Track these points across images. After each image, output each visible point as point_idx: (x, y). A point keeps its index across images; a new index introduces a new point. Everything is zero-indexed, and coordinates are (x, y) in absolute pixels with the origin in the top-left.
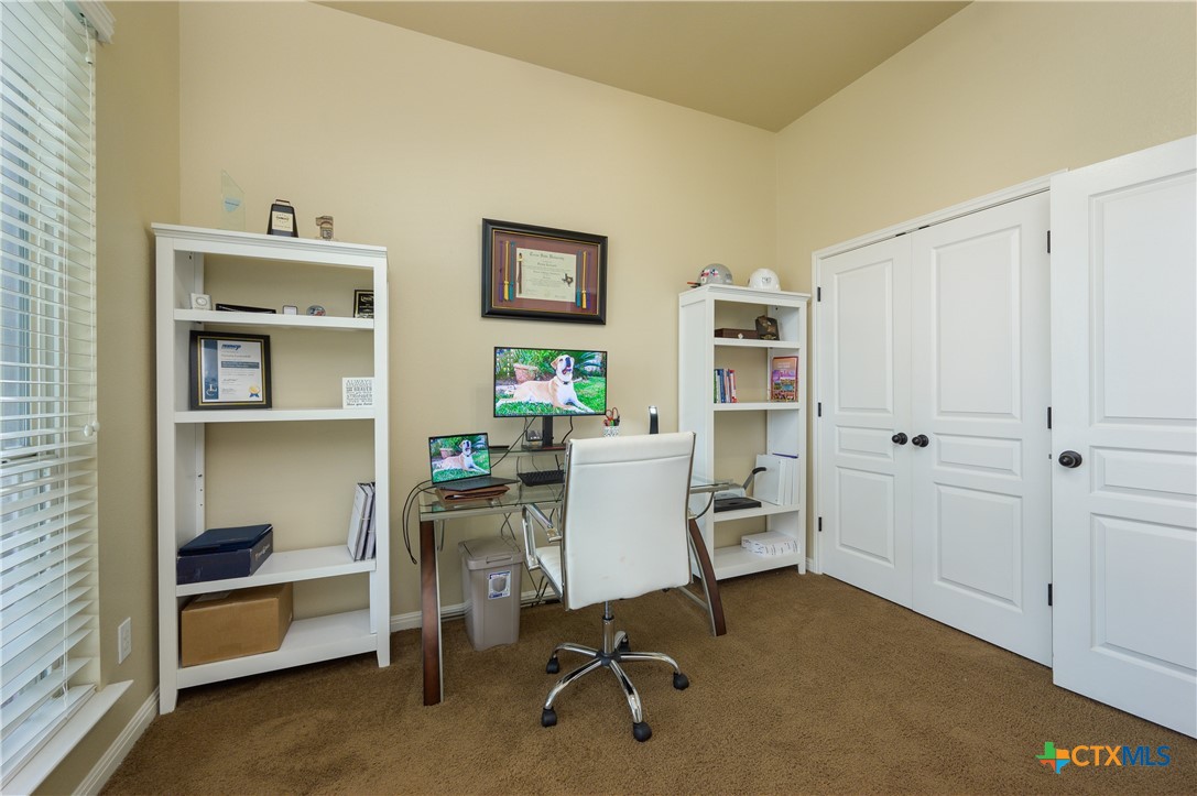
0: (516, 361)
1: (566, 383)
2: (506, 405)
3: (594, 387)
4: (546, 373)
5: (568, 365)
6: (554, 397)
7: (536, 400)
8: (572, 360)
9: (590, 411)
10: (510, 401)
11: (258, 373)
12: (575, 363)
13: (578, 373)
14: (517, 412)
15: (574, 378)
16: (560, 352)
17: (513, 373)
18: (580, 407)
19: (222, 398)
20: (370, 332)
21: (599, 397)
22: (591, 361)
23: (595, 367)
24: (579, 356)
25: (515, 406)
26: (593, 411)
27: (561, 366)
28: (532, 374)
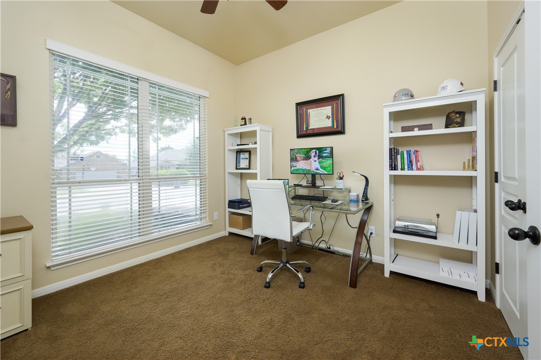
0: (297, 154)
1: (315, 161)
2: (294, 170)
3: (328, 162)
4: (307, 157)
5: (316, 154)
6: (311, 167)
7: (304, 168)
8: (317, 152)
9: (326, 173)
10: (295, 168)
11: (248, 160)
12: (319, 153)
13: (320, 157)
14: (298, 172)
15: (318, 159)
16: (312, 149)
17: (296, 158)
18: (322, 171)
19: (241, 167)
20: (256, 148)
21: (329, 167)
22: (325, 152)
23: (327, 154)
24: (320, 150)
25: (297, 170)
26: (327, 173)
27: (313, 154)
28: (302, 158)
